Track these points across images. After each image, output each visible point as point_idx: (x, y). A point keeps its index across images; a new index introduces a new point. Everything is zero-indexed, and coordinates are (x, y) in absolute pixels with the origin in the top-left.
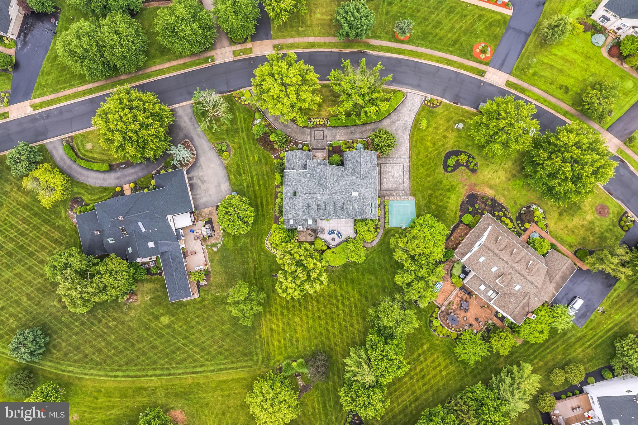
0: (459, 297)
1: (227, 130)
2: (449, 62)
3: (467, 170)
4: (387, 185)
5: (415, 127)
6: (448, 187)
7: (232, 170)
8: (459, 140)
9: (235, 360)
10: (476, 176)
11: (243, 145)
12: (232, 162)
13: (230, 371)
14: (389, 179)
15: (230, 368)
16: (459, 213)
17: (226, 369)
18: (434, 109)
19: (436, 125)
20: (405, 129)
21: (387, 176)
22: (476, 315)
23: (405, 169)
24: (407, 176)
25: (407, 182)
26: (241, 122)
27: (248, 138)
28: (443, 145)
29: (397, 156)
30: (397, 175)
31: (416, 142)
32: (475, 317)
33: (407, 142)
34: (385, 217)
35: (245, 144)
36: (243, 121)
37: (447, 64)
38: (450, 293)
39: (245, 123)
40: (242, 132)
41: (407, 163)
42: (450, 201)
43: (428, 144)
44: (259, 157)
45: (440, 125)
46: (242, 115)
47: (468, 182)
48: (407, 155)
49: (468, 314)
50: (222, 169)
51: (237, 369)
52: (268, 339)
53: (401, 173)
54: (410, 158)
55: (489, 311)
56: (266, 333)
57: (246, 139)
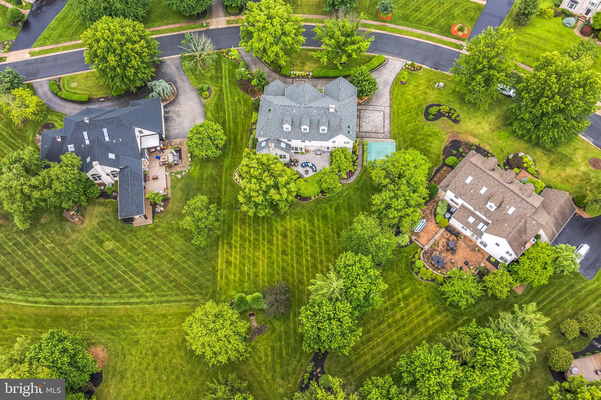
0: (445, 238)
1: (211, 77)
2: (428, 38)
3: (449, 121)
4: (366, 127)
5: (396, 84)
6: (430, 133)
7: (210, 108)
8: (440, 96)
9: (179, 292)
10: (459, 126)
11: (224, 88)
12: (211, 102)
13: (172, 304)
14: (369, 123)
15: (173, 301)
16: (442, 157)
17: (168, 302)
18: (415, 72)
19: (416, 84)
20: (386, 84)
21: (367, 120)
22: (465, 258)
23: (385, 115)
24: (387, 122)
25: (387, 127)
26: (225, 71)
27: (230, 83)
28: (424, 99)
29: (377, 104)
30: (377, 120)
31: (397, 95)
32: (464, 261)
33: (388, 94)
34: (363, 156)
35: (226, 88)
36: (227, 71)
37: (427, 39)
38: (434, 233)
39: (229, 72)
40: (225, 79)
41: (387, 111)
42: (432, 145)
43: (409, 97)
44: (239, 99)
45: (421, 84)
46: (227, 67)
47: (450, 130)
48: (388, 104)
49: (457, 257)
50: (200, 107)
51: (181, 302)
52: (222, 272)
53: (381, 118)
54: (391, 106)
55: (480, 255)
56: (221, 265)
57: (228, 84)
